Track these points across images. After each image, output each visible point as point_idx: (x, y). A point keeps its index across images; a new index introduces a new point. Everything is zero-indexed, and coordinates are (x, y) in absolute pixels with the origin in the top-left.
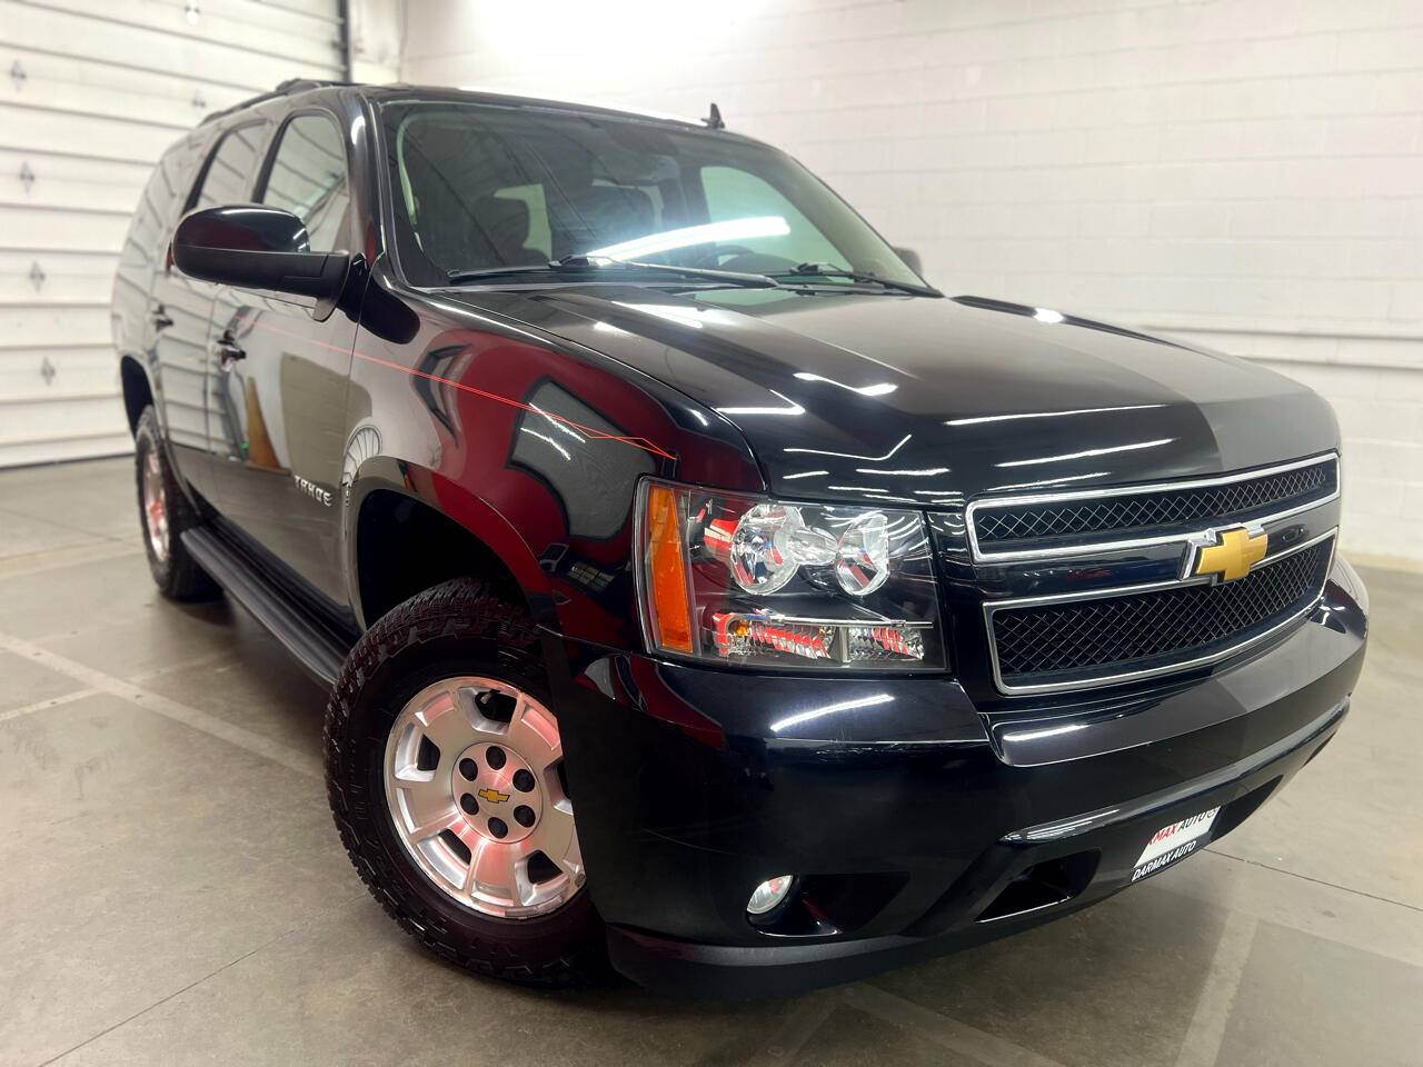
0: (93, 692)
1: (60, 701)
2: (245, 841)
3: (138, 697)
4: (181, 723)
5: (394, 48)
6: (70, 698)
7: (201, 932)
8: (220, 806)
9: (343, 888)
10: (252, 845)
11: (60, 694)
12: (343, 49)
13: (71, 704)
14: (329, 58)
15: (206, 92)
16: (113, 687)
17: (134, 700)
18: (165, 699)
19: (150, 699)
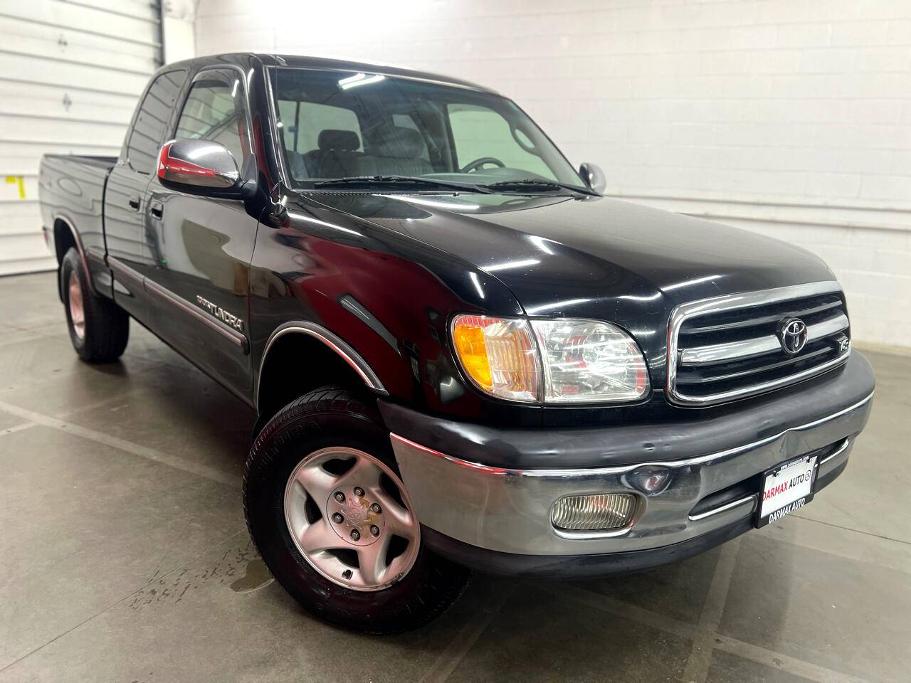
0: (31, 425)
1: (13, 430)
2: (154, 509)
3: (64, 426)
4: (95, 442)
5: (191, 8)
6: (20, 428)
7: (138, 561)
8: (133, 489)
9: (220, 533)
10: (158, 511)
11: (12, 426)
12: (158, 8)
13: (21, 432)
14: (149, 14)
15: (68, 35)
16: (46, 421)
17: (61, 429)
18: (81, 428)
19: (71, 427)
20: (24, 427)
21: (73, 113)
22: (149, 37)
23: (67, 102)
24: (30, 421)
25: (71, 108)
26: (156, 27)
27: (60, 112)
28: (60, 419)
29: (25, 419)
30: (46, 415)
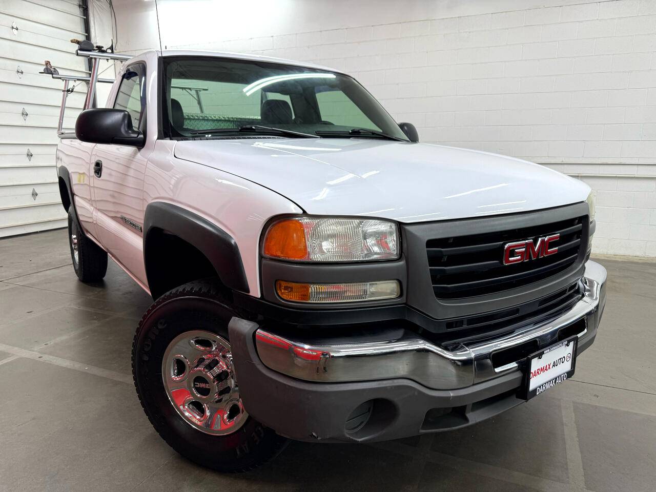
13: (6, 364)
15: (23, 67)
16: (25, 354)
17: (38, 359)
18: (54, 357)
19: (47, 358)
20: (10, 360)
21: (29, 122)
23: (25, 114)
24: (13, 355)
25: (27, 118)
27: (20, 121)
28: (36, 351)
29: (9, 354)
30: (25, 349)
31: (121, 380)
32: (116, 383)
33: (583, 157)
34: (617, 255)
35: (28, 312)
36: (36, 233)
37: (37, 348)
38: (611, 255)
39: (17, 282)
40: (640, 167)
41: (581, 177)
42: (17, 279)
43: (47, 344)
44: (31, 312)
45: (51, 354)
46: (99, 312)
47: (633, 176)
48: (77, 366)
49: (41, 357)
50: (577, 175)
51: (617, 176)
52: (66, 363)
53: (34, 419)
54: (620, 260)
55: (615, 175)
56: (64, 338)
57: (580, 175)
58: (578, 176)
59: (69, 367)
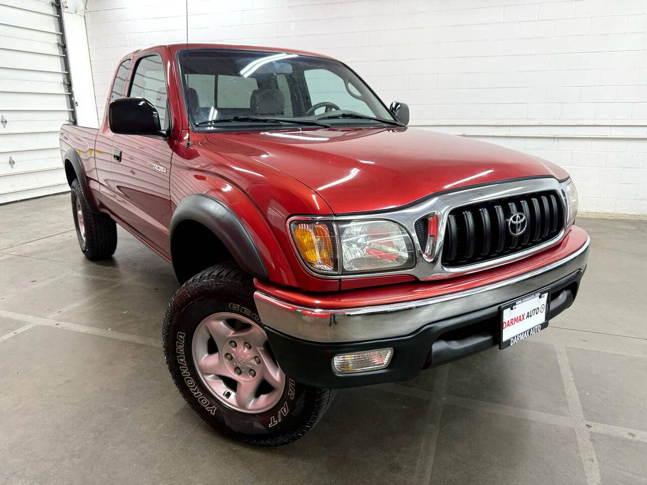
0: (31, 326)
5: (82, 6)
6: (23, 329)
11: (17, 328)
12: (58, 6)
13: (25, 332)
14: (51, 11)
16: (42, 322)
17: (56, 326)
18: (71, 324)
19: (64, 325)
20: (27, 328)
22: (53, 27)
24: (29, 323)
26: (57, 20)
28: (51, 319)
29: (25, 322)
30: (40, 317)
31: (143, 343)
32: (139, 346)
33: (560, 119)
34: (589, 213)
35: (32, 282)
36: (16, 202)
37: (51, 316)
38: (584, 212)
39: (12, 252)
40: (613, 128)
41: (558, 138)
42: (11, 249)
43: (61, 312)
44: (35, 281)
45: (67, 320)
46: (105, 279)
47: (606, 137)
48: (97, 331)
49: (58, 324)
50: (554, 136)
51: (592, 137)
52: (84, 329)
53: (68, 381)
54: (592, 217)
55: (589, 136)
56: (76, 305)
57: (556, 136)
58: (555, 138)
59: (88, 333)
